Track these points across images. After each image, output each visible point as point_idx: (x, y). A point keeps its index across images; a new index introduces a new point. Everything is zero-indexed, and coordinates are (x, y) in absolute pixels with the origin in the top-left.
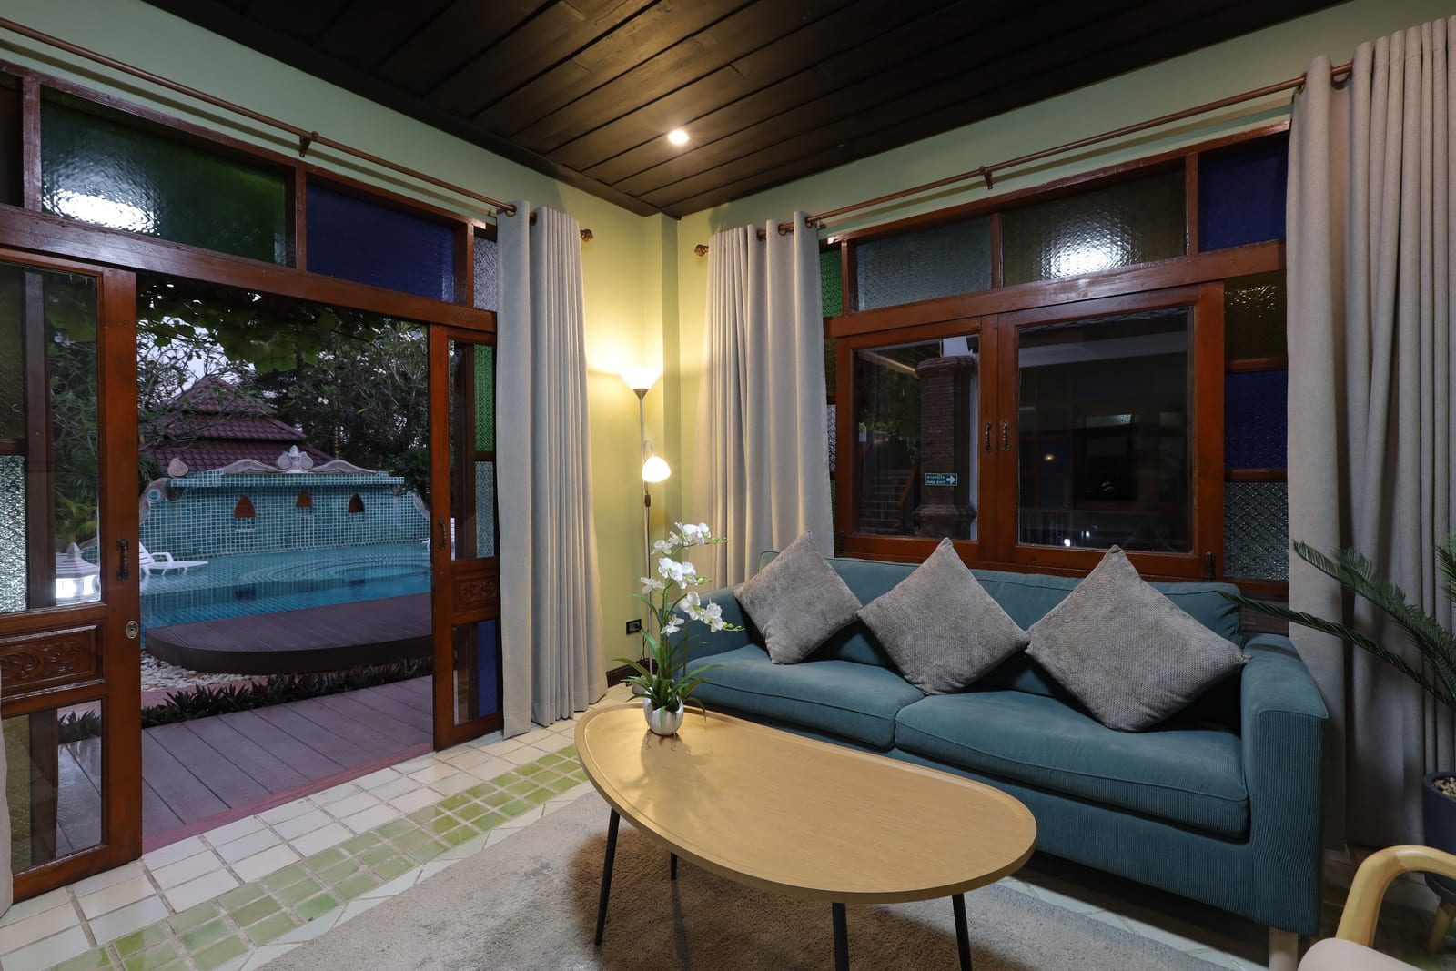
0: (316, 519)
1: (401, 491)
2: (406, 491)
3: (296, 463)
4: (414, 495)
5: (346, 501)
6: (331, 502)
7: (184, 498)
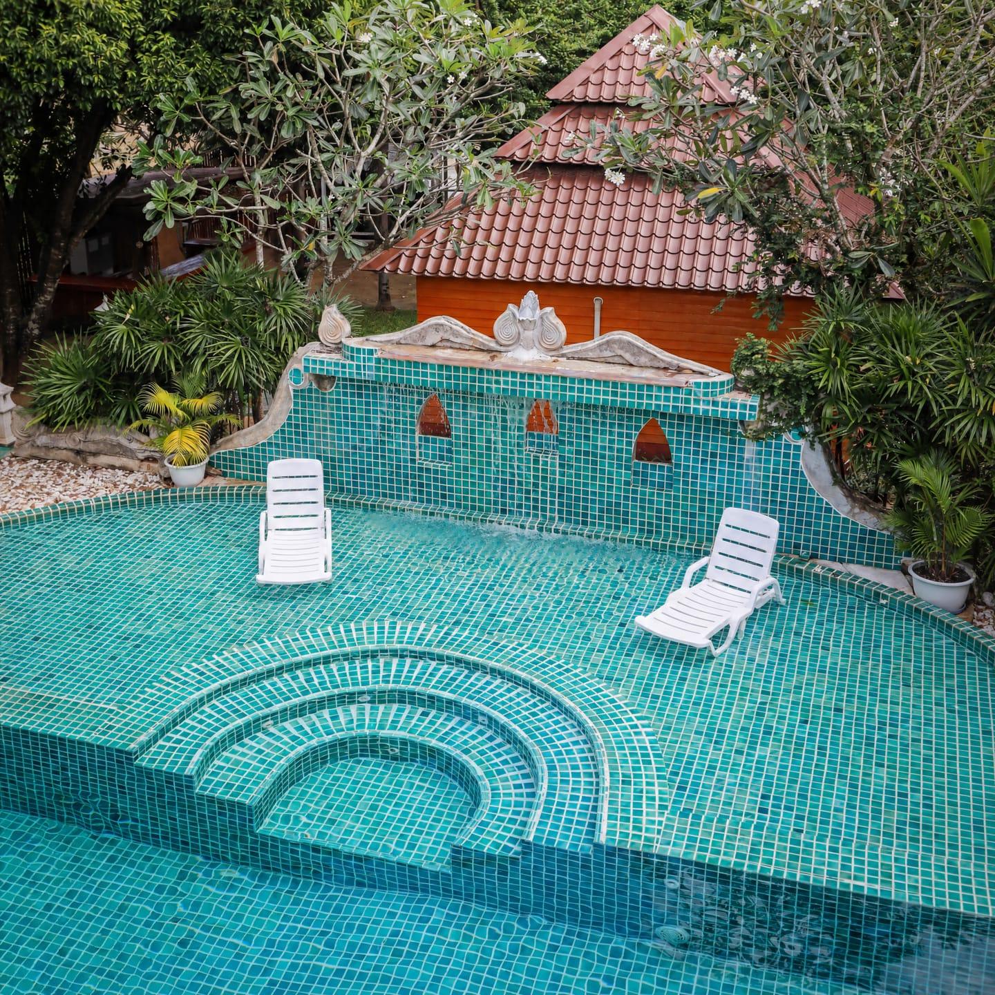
0: (562, 466)
1: (767, 428)
2: (780, 430)
3: (529, 334)
4: (802, 442)
5: (629, 436)
6: (596, 431)
7: (337, 387)
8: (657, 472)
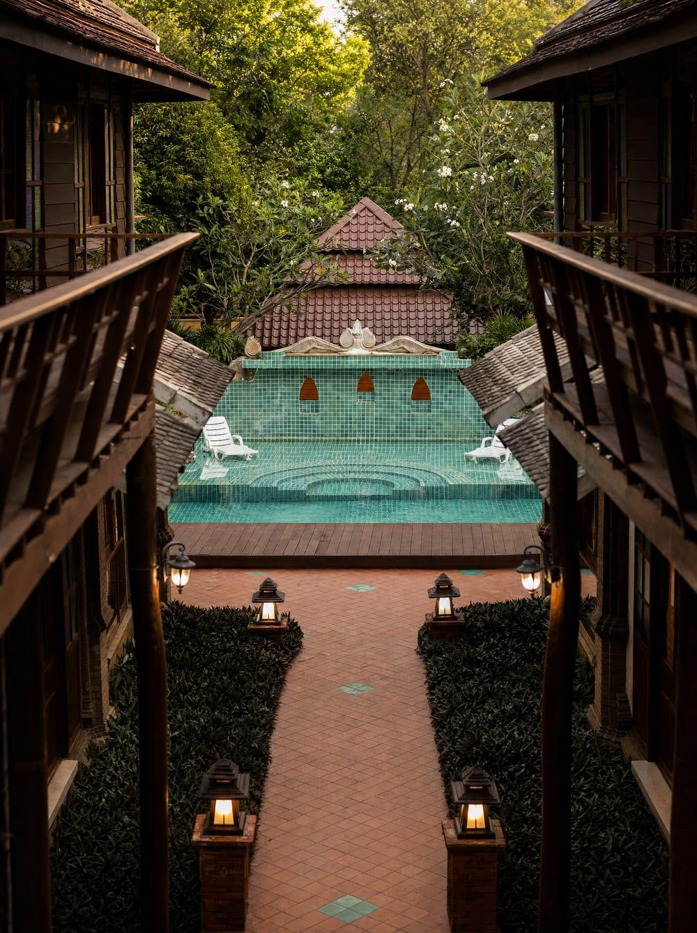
0: (377, 406)
3: (358, 340)
5: (409, 386)
6: (392, 386)
7: (256, 378)
8: (424, 404)
